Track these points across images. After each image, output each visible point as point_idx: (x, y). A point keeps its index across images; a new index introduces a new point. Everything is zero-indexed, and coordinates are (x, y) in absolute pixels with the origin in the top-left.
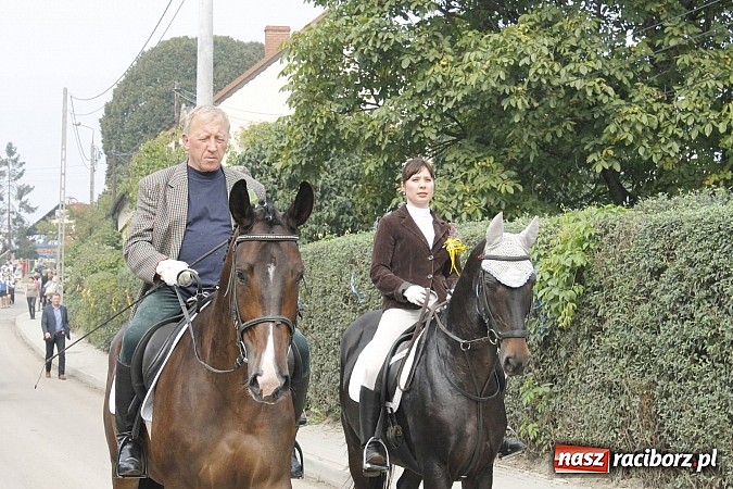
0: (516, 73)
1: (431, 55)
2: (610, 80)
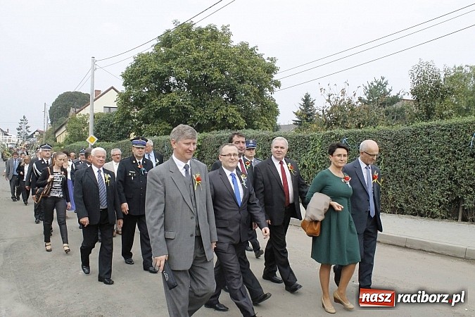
0: (173, 103)
1: (153, 99)
2: (192, 105)
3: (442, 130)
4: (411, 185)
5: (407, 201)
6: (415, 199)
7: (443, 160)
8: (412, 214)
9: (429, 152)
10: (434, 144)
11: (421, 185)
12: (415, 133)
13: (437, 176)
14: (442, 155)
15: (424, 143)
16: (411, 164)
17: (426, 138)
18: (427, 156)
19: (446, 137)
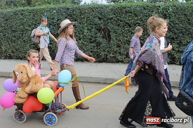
3: (29, 12)
4: (15, 43)
5: (13, 52)
6: (17, 50)
7: (30, 29)
8: (16, 59)
9: (23, 25)
10: (25, 20)
11: (19, 43)
12: (15, 13)
13: (27, 37)
14: (30, 26)
15: (20, 19)
16: (14, 31)
17: (21, 17)
18: (22, 27)
19: (31, 16)
